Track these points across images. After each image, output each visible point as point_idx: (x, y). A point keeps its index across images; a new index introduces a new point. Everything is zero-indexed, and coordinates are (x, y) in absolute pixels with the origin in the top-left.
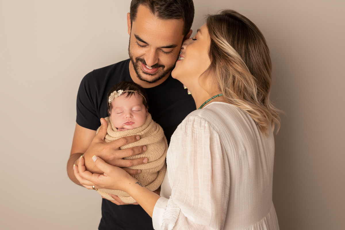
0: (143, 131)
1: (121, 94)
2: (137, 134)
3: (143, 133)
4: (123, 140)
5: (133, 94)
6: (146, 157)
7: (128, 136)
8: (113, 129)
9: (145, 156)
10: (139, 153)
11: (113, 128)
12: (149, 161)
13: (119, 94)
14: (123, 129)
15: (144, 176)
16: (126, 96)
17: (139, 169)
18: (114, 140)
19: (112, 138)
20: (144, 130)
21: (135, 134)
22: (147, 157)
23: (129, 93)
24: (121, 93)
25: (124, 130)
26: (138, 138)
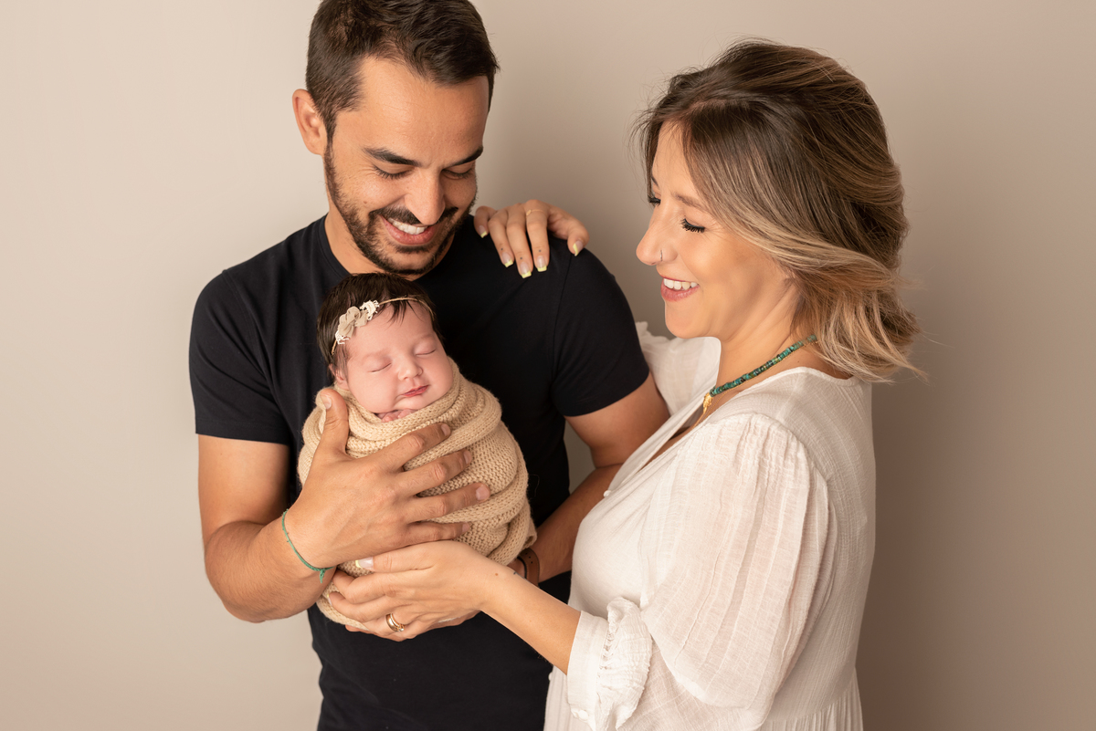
0: (451, 407)
1: (374, 314)
2: (441, 419)
3: (453, 413)
4: (413, 440)
5: (408, 307)
6: (480, 482)
7: (420, 427)
8: (366, 419)
9: (475, 478)
10: (460, 471)
11: (366, 416)
12: (492, 492)
13: (369, 315)
14: (396, 413)
15: (482, 538)
16: (391, 315)
17: (467, 520)
18: (381, 448)
19: (373, 445)
20: (455, 406)
21: (435, 420)
22: (481, 479)
23: (397, 306)
24: (374, 310)
25: (402, 414)
26: (445, 428)
